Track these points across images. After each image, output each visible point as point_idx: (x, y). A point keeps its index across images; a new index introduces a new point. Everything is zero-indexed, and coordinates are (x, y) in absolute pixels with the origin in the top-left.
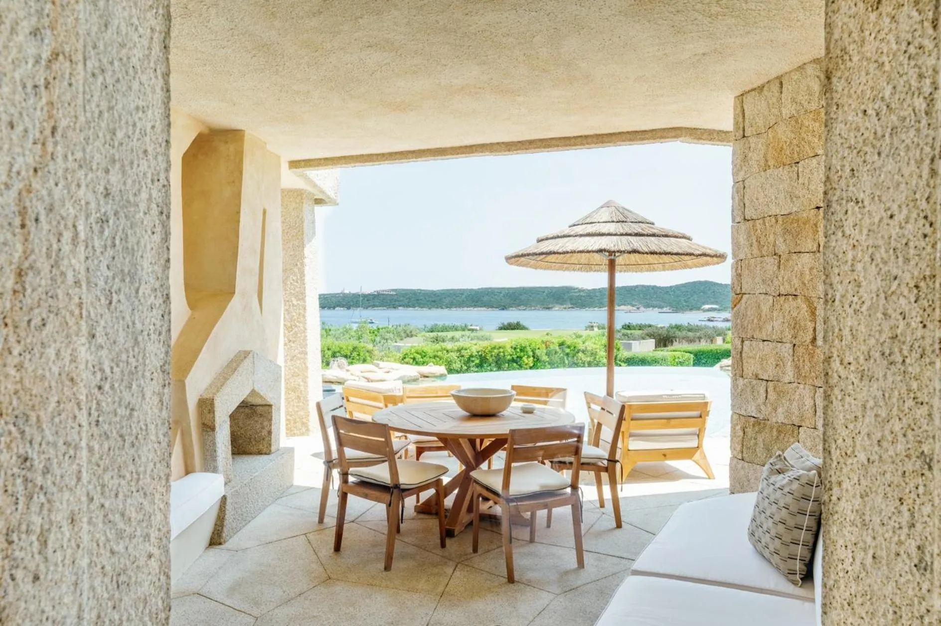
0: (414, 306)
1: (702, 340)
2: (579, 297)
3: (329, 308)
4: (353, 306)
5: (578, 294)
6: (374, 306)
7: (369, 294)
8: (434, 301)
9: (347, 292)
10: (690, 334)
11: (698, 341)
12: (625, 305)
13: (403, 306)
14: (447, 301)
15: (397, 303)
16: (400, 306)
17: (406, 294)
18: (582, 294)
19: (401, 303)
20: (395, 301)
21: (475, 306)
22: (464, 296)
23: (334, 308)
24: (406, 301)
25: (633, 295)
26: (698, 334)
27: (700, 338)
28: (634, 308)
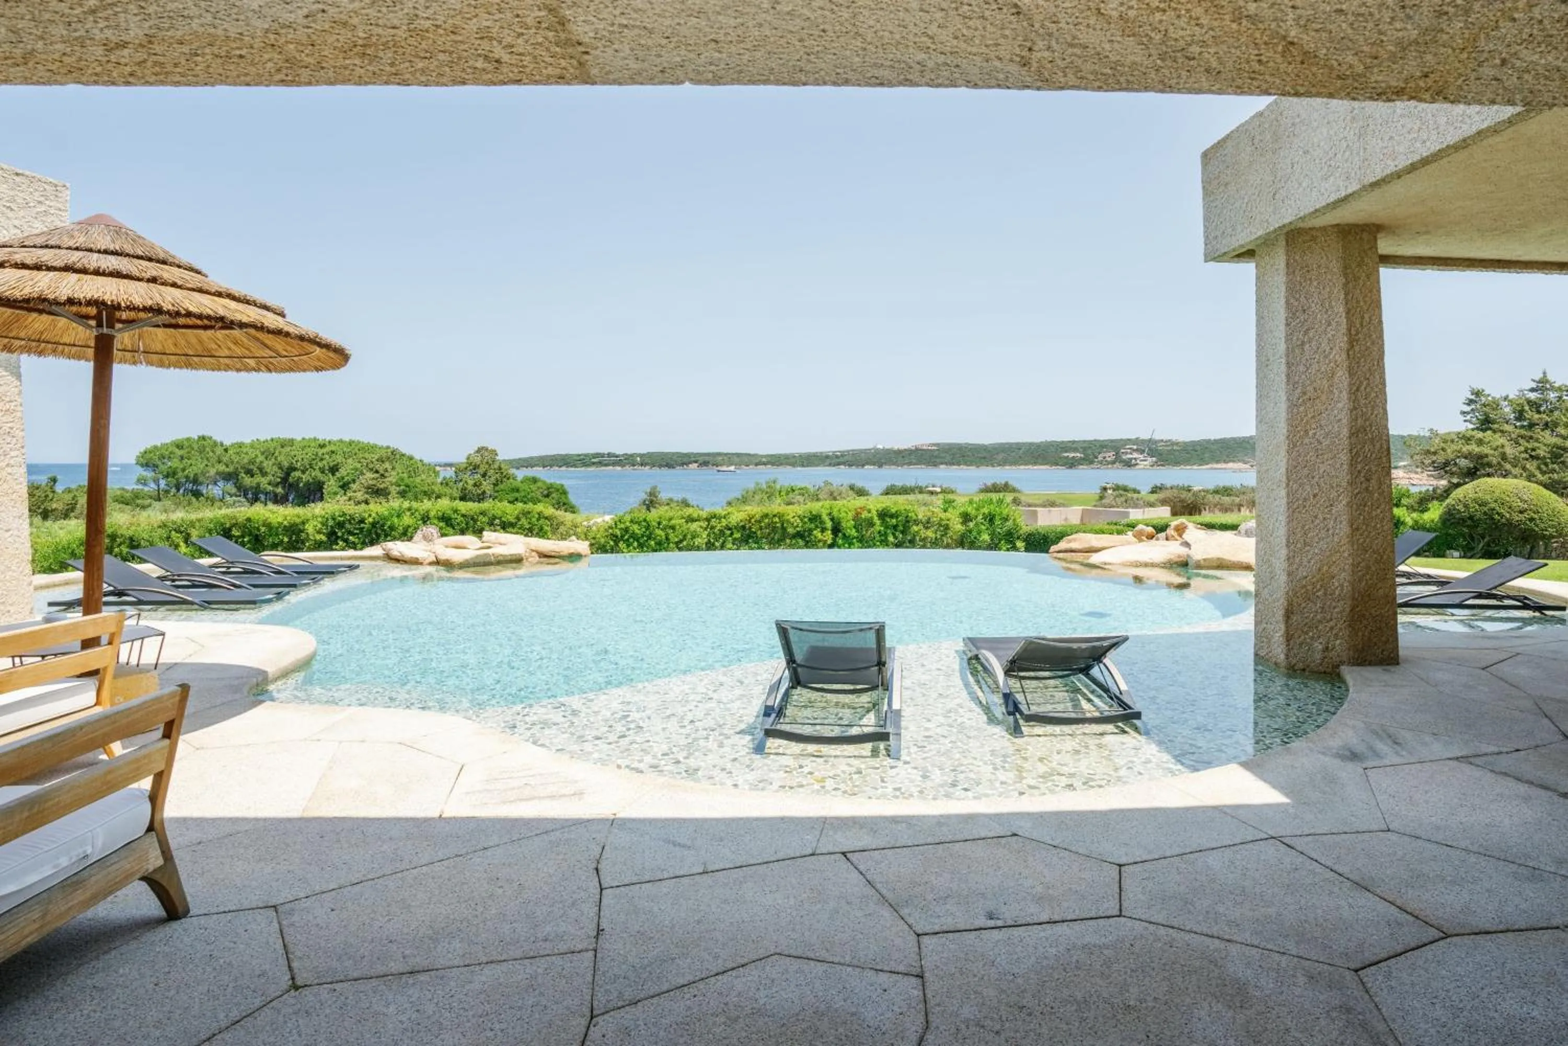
0: (959, 464)
1: (1243, 509)
2: (1170, 452)
3: (857, 466)
4: (885, 464)
5: (1169, 448)
6: (910, 464)
7: (905, 450)
8: (984, 458)
9: (880, 447)
10: (1226, 500)
11: (1236, 510)
12: (1234, 461)
13: (946, 464)
14: (1000, 457)
15: (938, 460)
16: (942, 464)
17: (950, 449)
18: (1175, 448)
19: (942, 460)
20: (936, 457)
21: (1035, 463)
22: (1021, 451)
23: (863, 466)
24: (948, 458)
25: (1246, 448)
26: (1237, 500)
27: (1240, 506)
28: (1247, 466)
